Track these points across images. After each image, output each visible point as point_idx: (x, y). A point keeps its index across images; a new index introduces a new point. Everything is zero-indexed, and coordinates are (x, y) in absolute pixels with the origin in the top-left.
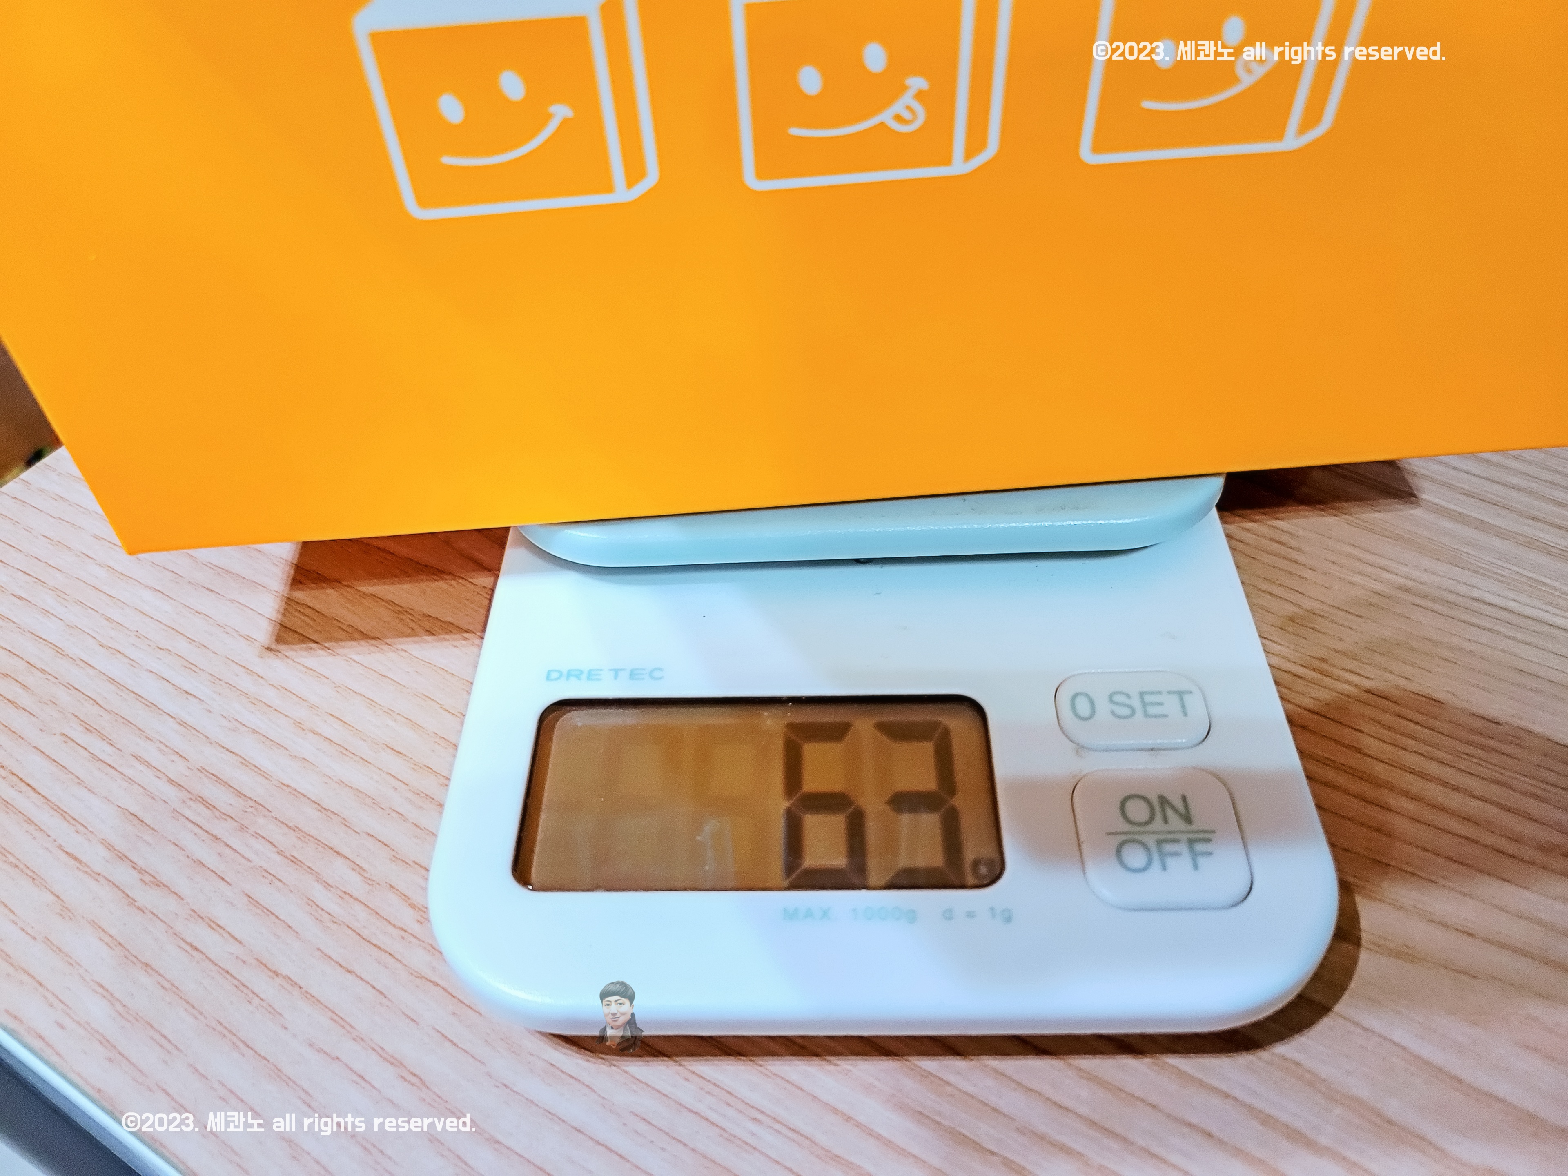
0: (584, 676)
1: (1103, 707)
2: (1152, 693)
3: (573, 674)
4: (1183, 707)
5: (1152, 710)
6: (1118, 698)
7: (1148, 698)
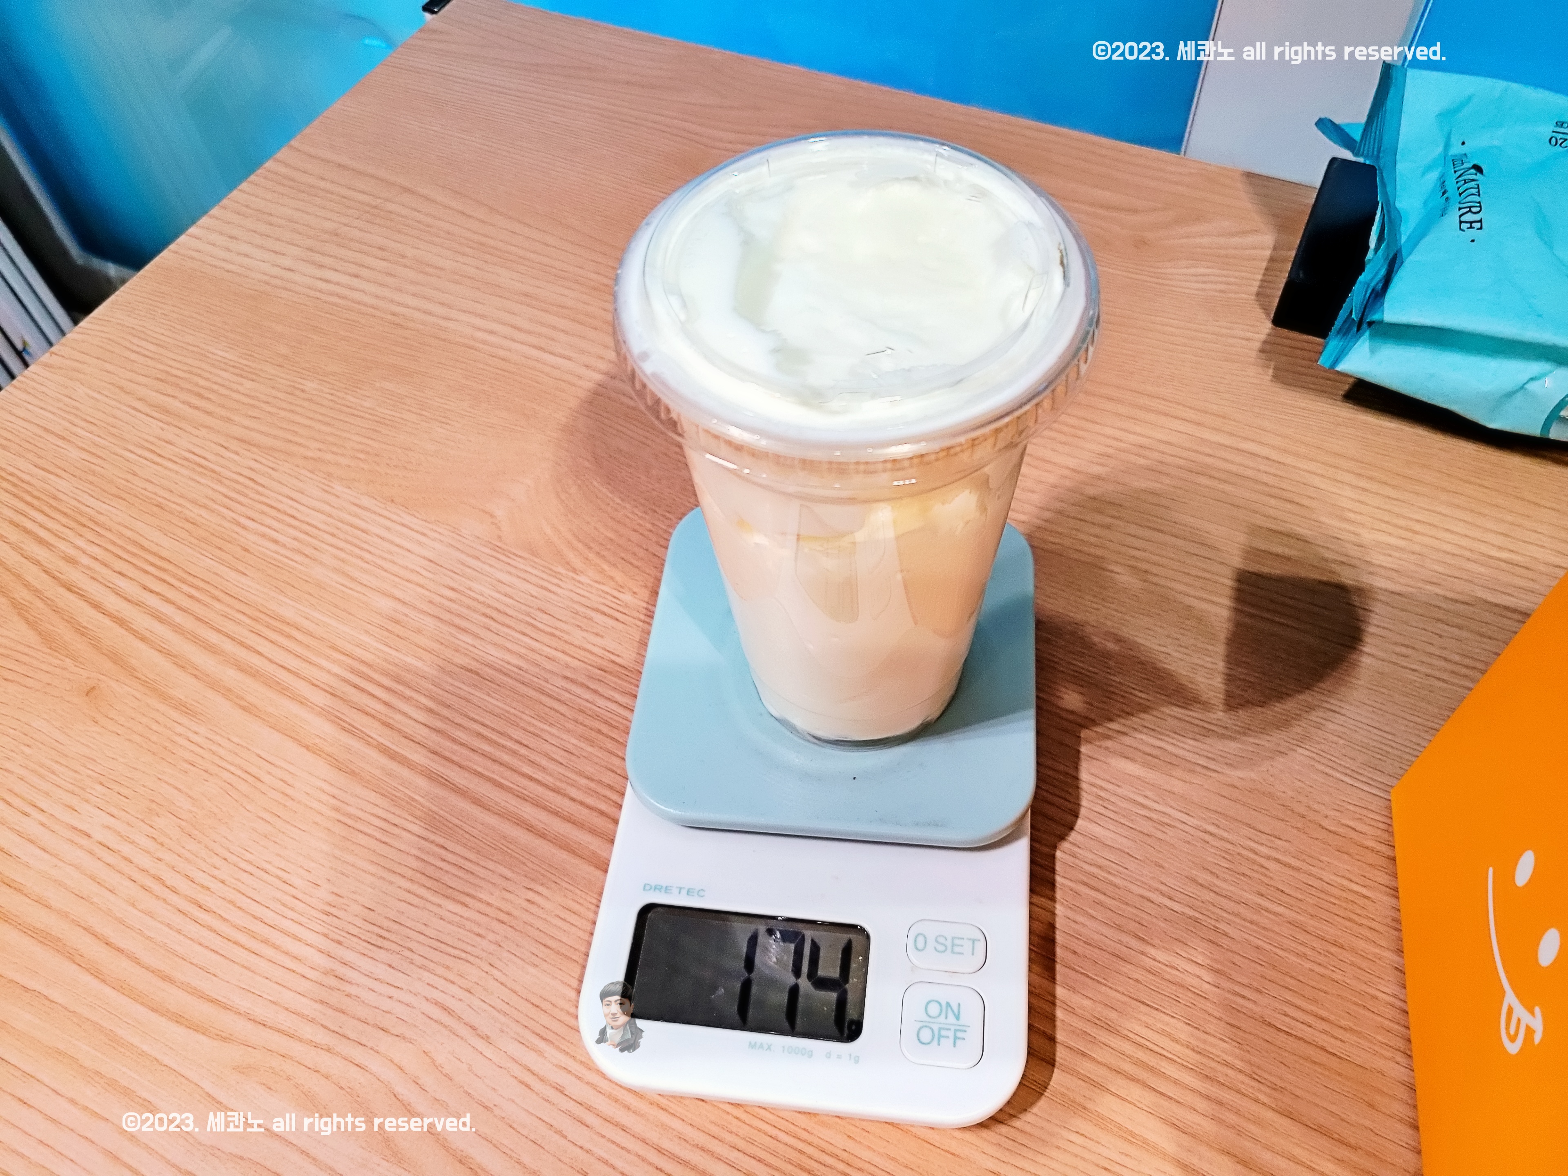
0: (663, 890)
1: (931, 943)
2: (959, 938)
3: (658, 888)
4: (973, 950)
5: (956, 949)
6: (941, 940)
7: (957, 942)
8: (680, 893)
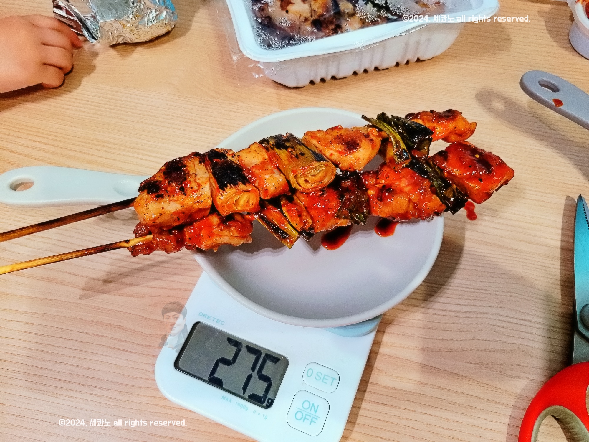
0: (207, 317)
1: (314, 374)
3: (205, 315)
4: (332, 383)
5: (325, 380)
8: (213, 320)
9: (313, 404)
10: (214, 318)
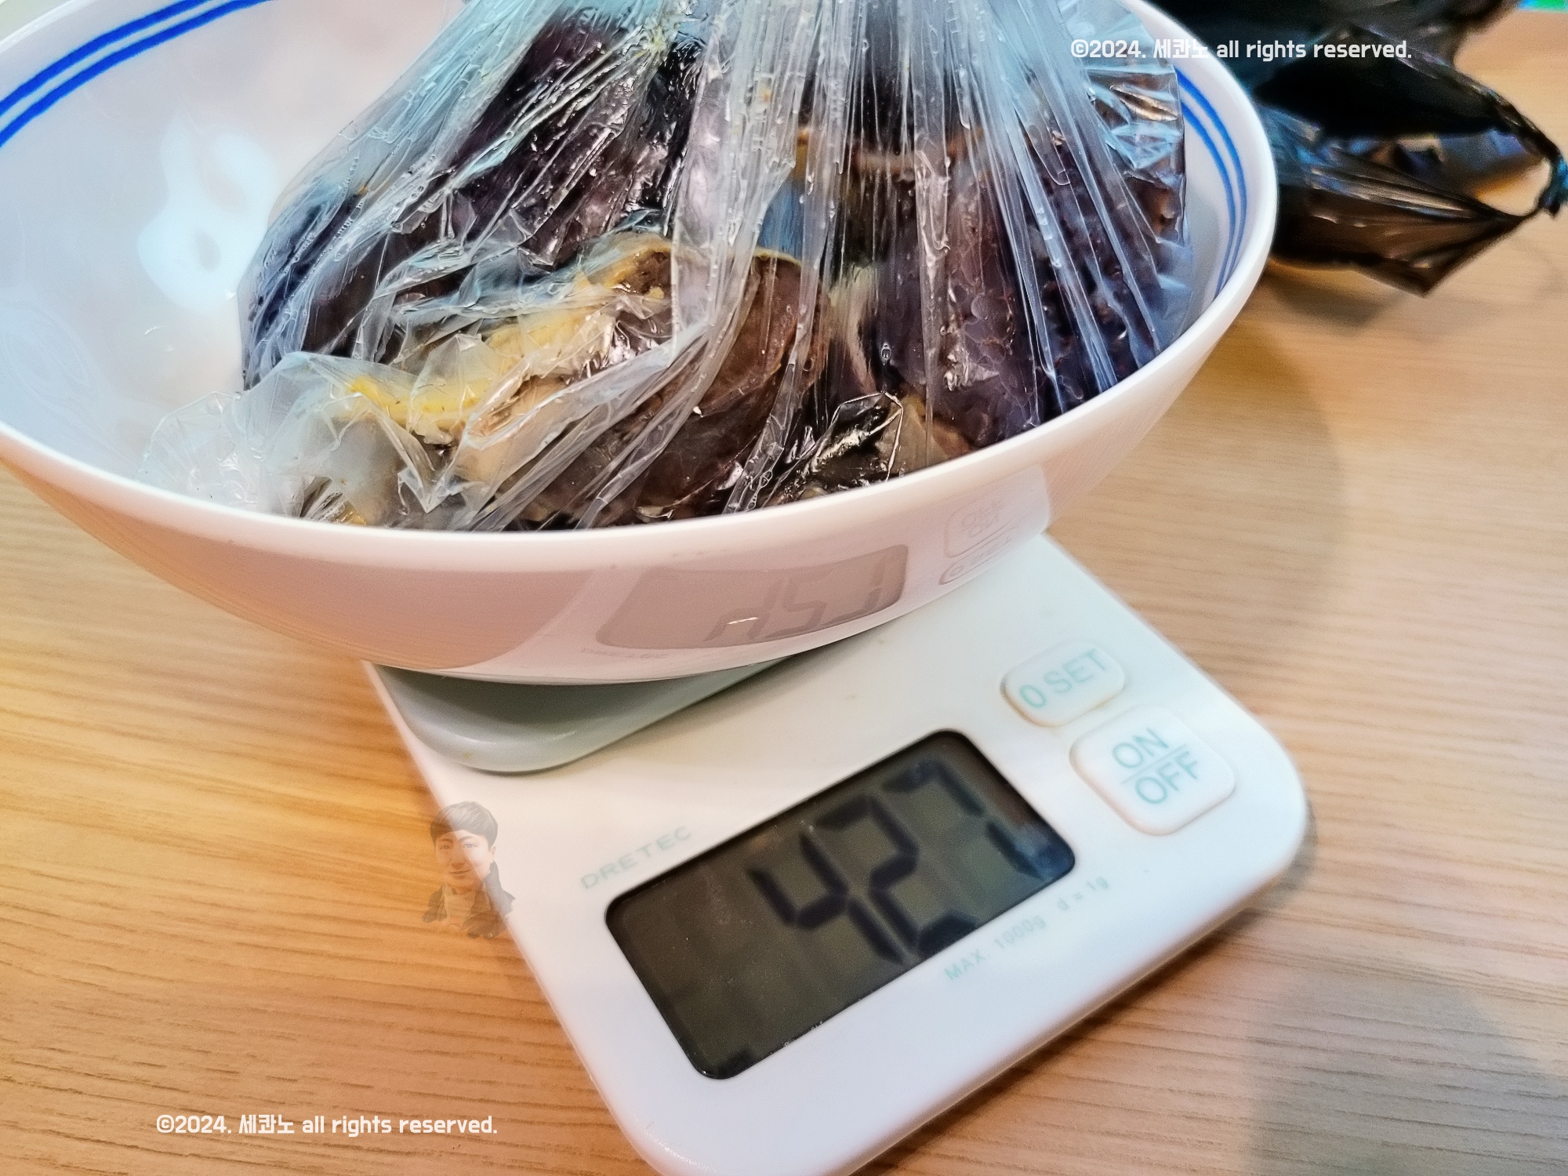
0: (618, 867)
2: (1072, 662)
3: (605, 872)
4: (1098, 663)
5: (1080, 676)
6: (1052, 678)
7: (1071, 668)
8: (649, 855)
9: (1139, 739)
10: (645, 849)
